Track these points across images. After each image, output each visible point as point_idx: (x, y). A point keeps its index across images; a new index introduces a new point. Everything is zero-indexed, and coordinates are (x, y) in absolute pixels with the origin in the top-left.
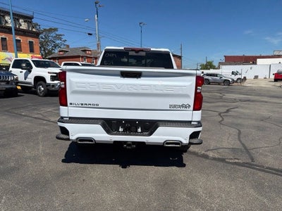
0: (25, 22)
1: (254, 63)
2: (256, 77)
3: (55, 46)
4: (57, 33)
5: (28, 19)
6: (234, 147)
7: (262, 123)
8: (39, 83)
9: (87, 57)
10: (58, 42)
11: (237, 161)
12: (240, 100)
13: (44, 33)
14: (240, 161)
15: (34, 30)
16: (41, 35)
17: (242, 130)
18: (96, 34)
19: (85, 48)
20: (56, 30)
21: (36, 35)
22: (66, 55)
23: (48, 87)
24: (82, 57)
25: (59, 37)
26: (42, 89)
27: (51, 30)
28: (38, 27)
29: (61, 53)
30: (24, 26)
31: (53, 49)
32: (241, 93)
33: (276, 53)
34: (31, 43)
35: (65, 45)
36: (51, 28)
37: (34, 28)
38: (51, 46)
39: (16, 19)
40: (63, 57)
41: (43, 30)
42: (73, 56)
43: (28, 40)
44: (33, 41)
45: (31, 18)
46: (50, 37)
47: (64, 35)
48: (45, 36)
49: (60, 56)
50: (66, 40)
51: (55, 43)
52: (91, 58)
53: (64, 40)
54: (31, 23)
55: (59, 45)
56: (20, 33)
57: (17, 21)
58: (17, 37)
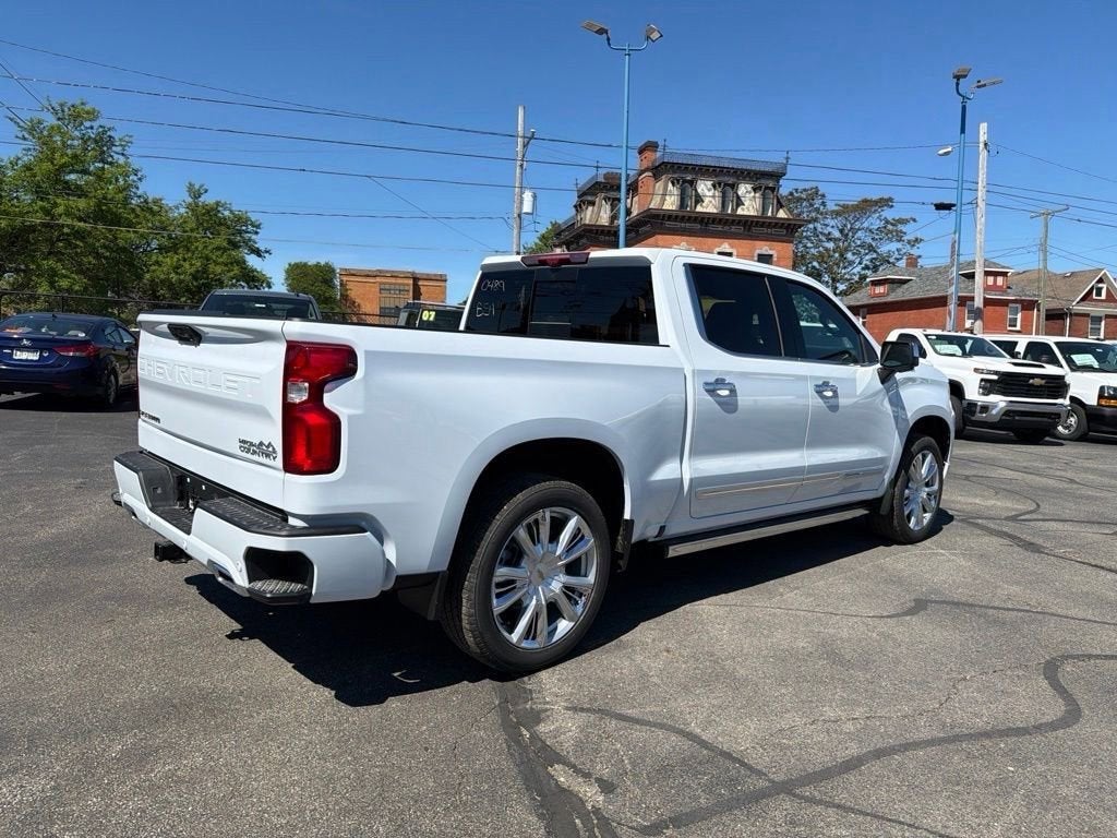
0: (755, 189)
3: (876, 265)
4: (889, 214)
5: (768, 179)
10: (888, 247)
15: (782, 214)
20: (886, 202)
22: (899, 295)
24: (961, 302)
25: (893, 230)
27: (866, 206)
29: (880, 290)
30: (750, 205)
34: (764, 260)
36: (865, 201)
37: (782, 206)
38: (860, 263)
39: (729, 185)
40: (886, 303)
41: (837, 208)
42: (922, 299)
43: (758, 252)
44: (771, 252)
45: (777, 176)
46: (860, 234)
47: (914, 220)
48: (841, 231)
49: (872, 301)
50: (917, 240)
51: (875, 251)
52: (1005, 303)
53: (912, 237)
54: (773, 192)
55: (891, 260)
56: (734, 229)
57: (730, 192)
58: (722, 243)
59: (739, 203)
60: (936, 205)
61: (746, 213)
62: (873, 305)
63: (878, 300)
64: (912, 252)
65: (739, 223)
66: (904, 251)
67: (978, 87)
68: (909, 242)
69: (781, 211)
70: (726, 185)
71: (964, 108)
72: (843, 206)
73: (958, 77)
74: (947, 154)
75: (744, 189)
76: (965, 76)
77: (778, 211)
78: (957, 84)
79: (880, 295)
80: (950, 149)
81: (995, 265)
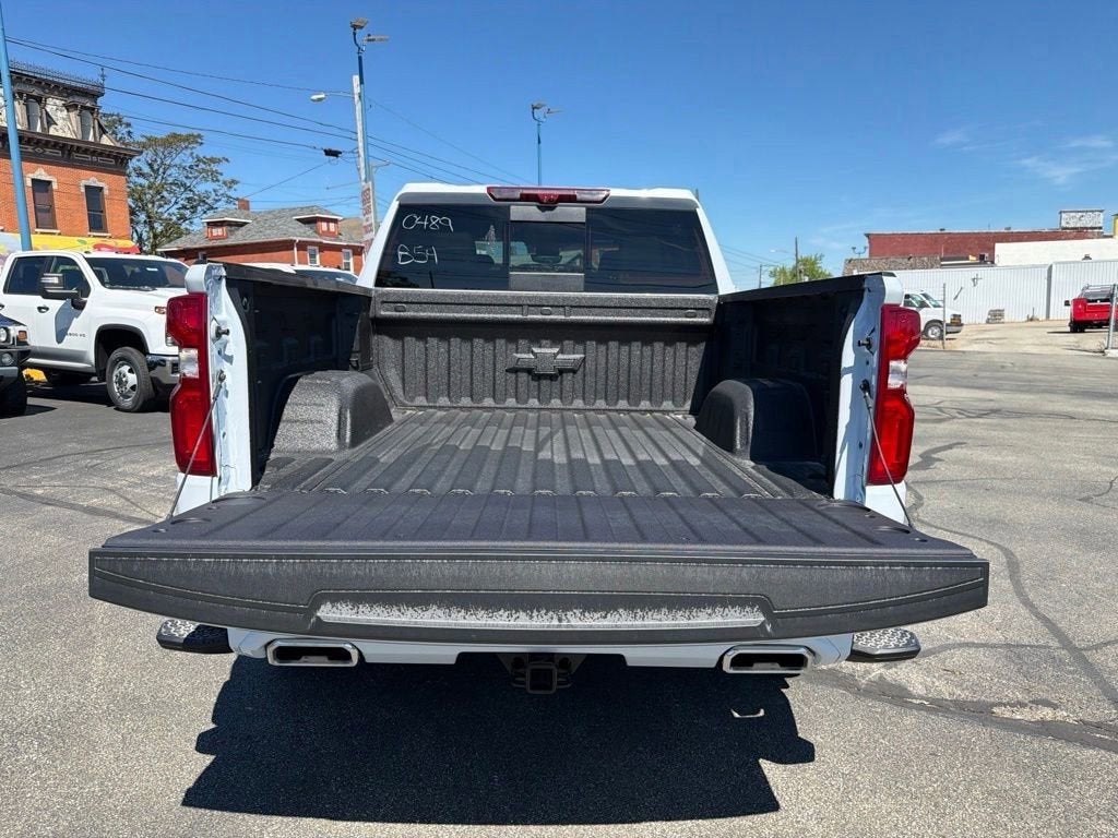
0: (68, 107)
1: (986, 259)
2: (996, 316)
3: (193, 205)
4: (200, 151)
5: (81, 97)
6: (1013, 636)
7: (1088, 511)
8: (117, 354)
9: (323, 248)
10: (203, 187)
11: (1047, 713)
12: (961, 411)
13: (148, 155)
14: (1061, 714)
15: (105, 140)
16: (133, 163)
17: (1019, 551)
18: (355, 151)
19: (310, 209)
20: (194, 139)
21: (117, 161)
22: (238, 238)
23: (157, 373)
24: (302, 246)
25: (207, 167)
26: (132, 379)
27: (174, 142)
28: (122, 130)
29: (218, 232)
30: (65, 125)
31: (183, 218)
32: (953, 382)
33: (1071, 221)
34: (93, 193)
35: (230, 200)
36: (175, 136)
37: (105, 132)
38: (176, 203)
39: (32, 97)
40: (226, 246)
41: (144, 140)
42: (264, 243)
43: (84, 183)
44: (100, 184)
45: (94, 95)
46: (172, 171)
47: (227, 160)
48: (151, 166)
49: (210, 244)
50: (234, 182)
51: (191, 190)
52: (338, 248)
53: (228, 179)
54: (92, 114)
55: (209, 201)
56: (48, 151)
57: (36, 107)
58: (36, 169)
59: (50, 122)
60: (325, 151)
61: (60, 134)
62: (213, 248)
63: (218, 243)
64: (229, 193)
65: (55, 145)
66: (221, 192)
67: (369, 40)
68: (225, 183)
69: (104, 136)
70: (29, 96)
71: (360, 58)
72: (149, 139)
73: (355, 27)
74: (320, 100)
75: (53, 105)
76: (362, 27)
77: (101, 136)
78: (355, 34)
79: (218, 238)
80: (323, 96)
81: (328, 213)
